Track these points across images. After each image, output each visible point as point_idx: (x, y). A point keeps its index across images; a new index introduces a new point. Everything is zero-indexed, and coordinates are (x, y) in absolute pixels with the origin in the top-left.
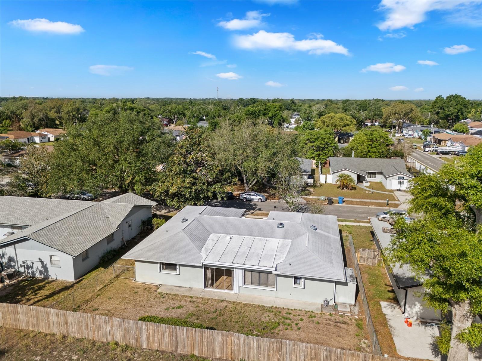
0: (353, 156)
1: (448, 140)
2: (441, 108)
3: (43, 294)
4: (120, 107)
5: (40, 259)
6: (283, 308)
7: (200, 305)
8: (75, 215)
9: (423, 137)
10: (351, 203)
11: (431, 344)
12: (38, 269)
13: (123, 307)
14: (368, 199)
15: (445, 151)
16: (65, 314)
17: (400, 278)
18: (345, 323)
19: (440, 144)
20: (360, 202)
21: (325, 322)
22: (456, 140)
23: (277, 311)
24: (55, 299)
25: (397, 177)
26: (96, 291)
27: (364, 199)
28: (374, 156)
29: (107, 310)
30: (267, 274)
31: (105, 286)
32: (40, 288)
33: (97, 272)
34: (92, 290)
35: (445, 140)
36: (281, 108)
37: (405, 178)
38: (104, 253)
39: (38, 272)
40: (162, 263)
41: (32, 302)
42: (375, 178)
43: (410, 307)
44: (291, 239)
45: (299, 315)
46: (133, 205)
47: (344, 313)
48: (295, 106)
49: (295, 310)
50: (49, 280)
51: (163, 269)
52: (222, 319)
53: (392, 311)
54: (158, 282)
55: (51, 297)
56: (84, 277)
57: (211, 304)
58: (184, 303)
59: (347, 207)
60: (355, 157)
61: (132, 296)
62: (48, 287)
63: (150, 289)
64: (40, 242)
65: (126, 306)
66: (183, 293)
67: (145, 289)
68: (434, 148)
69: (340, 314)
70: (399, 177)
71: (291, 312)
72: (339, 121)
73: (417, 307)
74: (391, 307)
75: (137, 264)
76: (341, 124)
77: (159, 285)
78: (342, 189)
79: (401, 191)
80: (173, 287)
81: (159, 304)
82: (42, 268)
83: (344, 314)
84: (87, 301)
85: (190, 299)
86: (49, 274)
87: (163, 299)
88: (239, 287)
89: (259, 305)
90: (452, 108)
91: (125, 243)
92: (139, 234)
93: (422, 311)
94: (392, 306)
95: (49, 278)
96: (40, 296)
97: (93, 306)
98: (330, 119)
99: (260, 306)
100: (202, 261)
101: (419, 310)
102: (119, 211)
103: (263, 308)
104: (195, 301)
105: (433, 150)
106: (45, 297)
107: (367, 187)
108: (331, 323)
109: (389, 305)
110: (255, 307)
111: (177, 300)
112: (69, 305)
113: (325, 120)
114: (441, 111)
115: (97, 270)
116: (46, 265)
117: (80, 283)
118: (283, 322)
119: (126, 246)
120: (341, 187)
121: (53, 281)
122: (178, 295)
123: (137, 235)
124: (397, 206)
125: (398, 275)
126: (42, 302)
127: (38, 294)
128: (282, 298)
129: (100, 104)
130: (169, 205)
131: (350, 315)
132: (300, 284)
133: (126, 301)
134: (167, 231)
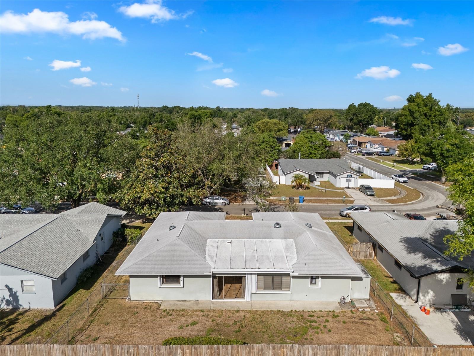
0: (299, 158)
1: (367, 143)
2: (355, 115)
3: (20, 329)
4: (44, 113)
5: (7, 286)
6: (303, 311)
7: (216, 318)
8: (40, 230)
9: (344, 140)
10: (310, 202)
11: (455, 329)
12: (4, 298)
13: (127, 332)
14: (324, 197)
15: (369, 152)
16: (75, 349)
17: (411, 268)
18: (369, 319)
19: (361, 146)
20: (319, 200)
21: (350, 320)
22: (375, 142)
23: (300, 315)
24: (39, 332)
25: (345, 175)
26: (86, 317)
27: (321, 197)
28: (315, 158)
29: (110, 338)
30: (271, 277)
31: (95, 310)
32: (13, 322)
33: (79, 295)
34: (81, 317)
35: (365, 143)
36: (212, 115)
37: (353, 176)
38: (80, 272)
39: (5, 302)
40: (163, 276)
41: (8, 340)
42: (323, 177)
43: (423, 295)
44: (293, 239)
45: (322, 317)
46: (106, 215)
47: (364, 308)
48: (221, 114)
49: (315, 311)
50: (20, 310)
51: (163, 282)
52: (246, 331)
53: (405, 302)
54: (157, 298)
55: (33, 331)
56: (64, 302)
57: (227, 316)
58: (197, 318)
59: (308, 205)
60: (301, 158)
61: (133, 318)
62: (22, 319)
63: (151, 307)
64: (10, 264)
65: (131, 330)
66: (191, 308)
67: (145, 308)
68: (359, 150)
69: (360, 310)
70: (348, 175)
71: (313, 314)
72: (274, 127)
73: (429, 295)
74: (402, 298)
75: (131, 280)
76: (275, 129)
77: (159, 302)
78: (297, 189)
79: (350, 188)
80: (176, 302)
81: (169, 323)
82: (10, 296)
83: (364, 310)
84: (81, 331)
85: (202, 313)
86: (20, 303)
87: (171, 317)
88: (251, 293)
89: (277, 311)
90: (363, 115)
91: (100, 259)
92: (111, 247)
93: (434, 298)
94: (402, 296)
95: (19, 308)
96: (16, 331)
97: (90, 336)
98: (265, 124)
99: (279, 312)
100: (212, 270)
101: (431, 297)
102: (91, 223)
103: (283, 313)
104: (208, 315)
105: (358, 151)
106: (24, 331)
107: (318, 186)
108: (357, 320)
109: (399, 296)
110: (274, 314)
111: (188, 316)
112: (60, 337)
113: (260, 126)
114: (355, 117)
115: (78, 292)
116: (15, 293)
117: (62, 310)
118: (311, 326)
119: (102, 262)
120: (297, 187)
121: (26, 311)
122: (187, 311)
123: (109, 248)
124: (352, 202)
125: (407, 265)
126: (23, 338)
127: (13, 330)
128: (297, 301)
129: (12, 110)
130: (138, 213)
131: (370, 310)
132: (315, 284)
133: (128, 324)
134: (158, 240)
